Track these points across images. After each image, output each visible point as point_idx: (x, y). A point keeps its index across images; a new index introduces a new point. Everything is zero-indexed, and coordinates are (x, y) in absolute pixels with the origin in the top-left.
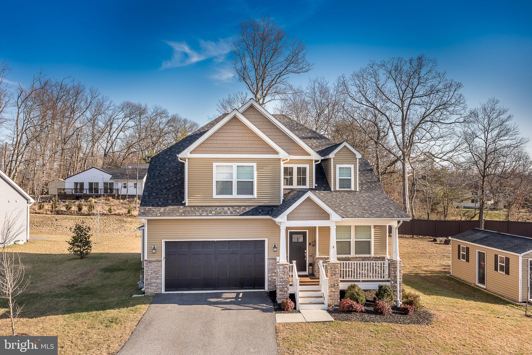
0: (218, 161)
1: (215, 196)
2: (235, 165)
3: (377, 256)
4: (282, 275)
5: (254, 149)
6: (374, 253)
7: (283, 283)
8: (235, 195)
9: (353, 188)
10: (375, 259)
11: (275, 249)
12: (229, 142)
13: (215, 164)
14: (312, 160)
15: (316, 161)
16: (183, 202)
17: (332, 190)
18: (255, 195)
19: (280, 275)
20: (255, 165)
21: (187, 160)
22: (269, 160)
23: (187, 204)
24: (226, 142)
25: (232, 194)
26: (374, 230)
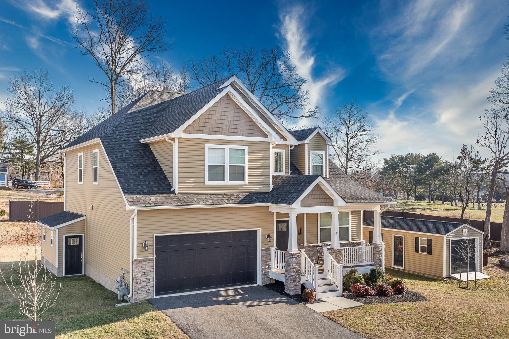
0: (210, 143)
1: (207, 182)
2: (227, 147)
3: (354, 242)
4: (295, 265)
5: (245, 131)
6: (352, 239)
7: (296, 274)
8: (227, 182)
9: (324, 175)
10: (353, 245)
11: (269, 240)
12: (220, 121)
13: (207, 146)
14: (288, 145)
15: (291, 146)
16: (172, 189)
18: (246, 182)
19: (293, 265)
20: (246, 148)
21: (177, 140)
22: (259, 143)
23: (177, 192)
24: (217, 121)
25: (224, 180)
26: (352, 216)
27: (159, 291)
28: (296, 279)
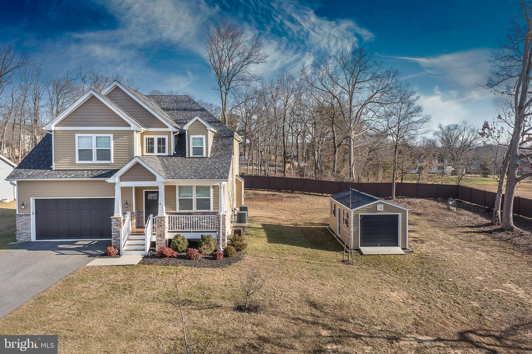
0: (80, 133)
1: (77, 161)
2: (94, 136)
3: (215, 211)
4: (115, 227)
5: (111, 123)
6: (213, 209)
7: (116, 234)
8: (95, 161)
9: (205, 155)
10: (214, 214)
11: (126, 206)
12: (88, 117)
13: (77, 135)
14: (171, 132)
15: (174, 133)
16: (51, 167)
17: (187, 156)
18: (112, 161)
19: (114, 227)
20: (111, 136)
21: (53, 132)
22: (123, 131)
23: (54, 169)
24: (86, 117)
25: (92, 160)
26: (213, 190)
27: (39, 236)
28: (116, 238)
